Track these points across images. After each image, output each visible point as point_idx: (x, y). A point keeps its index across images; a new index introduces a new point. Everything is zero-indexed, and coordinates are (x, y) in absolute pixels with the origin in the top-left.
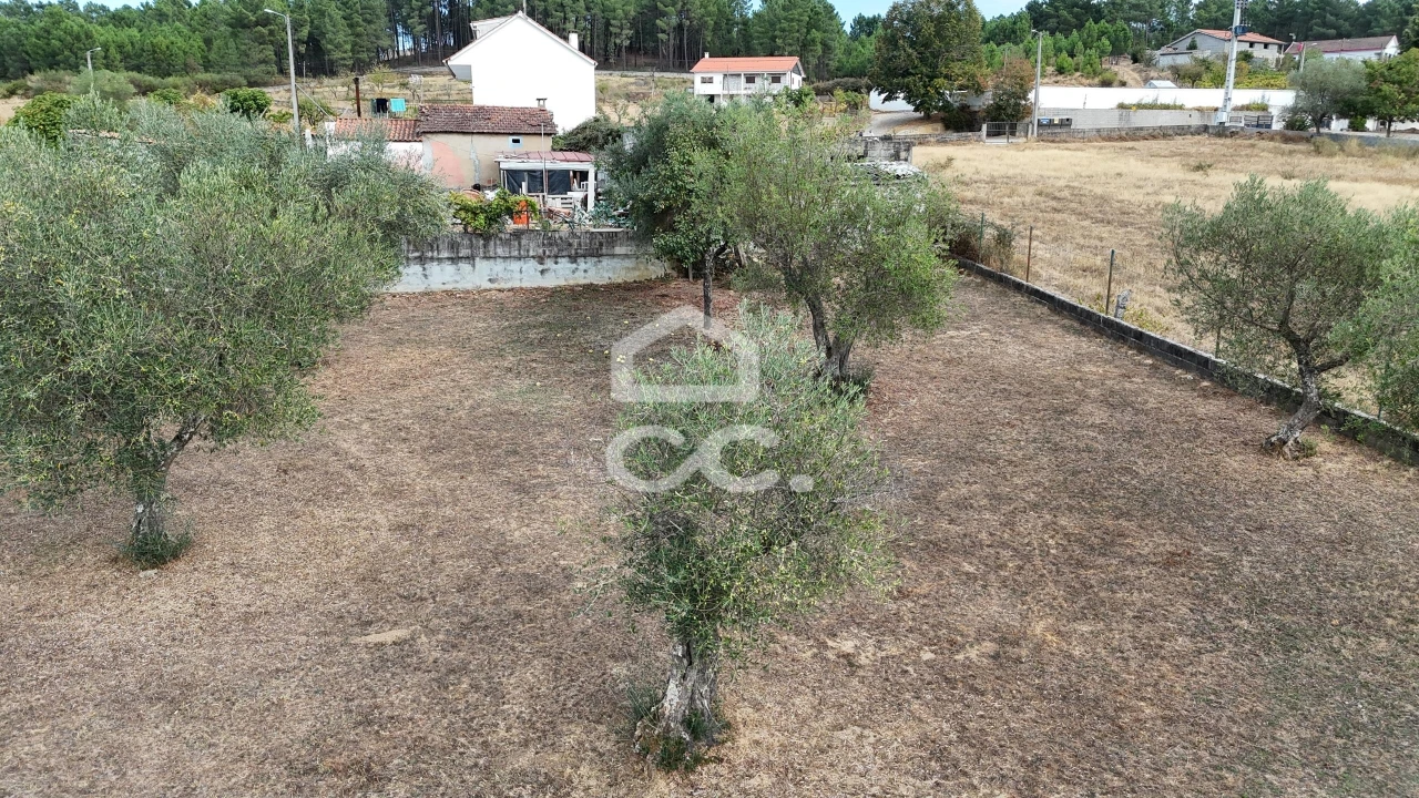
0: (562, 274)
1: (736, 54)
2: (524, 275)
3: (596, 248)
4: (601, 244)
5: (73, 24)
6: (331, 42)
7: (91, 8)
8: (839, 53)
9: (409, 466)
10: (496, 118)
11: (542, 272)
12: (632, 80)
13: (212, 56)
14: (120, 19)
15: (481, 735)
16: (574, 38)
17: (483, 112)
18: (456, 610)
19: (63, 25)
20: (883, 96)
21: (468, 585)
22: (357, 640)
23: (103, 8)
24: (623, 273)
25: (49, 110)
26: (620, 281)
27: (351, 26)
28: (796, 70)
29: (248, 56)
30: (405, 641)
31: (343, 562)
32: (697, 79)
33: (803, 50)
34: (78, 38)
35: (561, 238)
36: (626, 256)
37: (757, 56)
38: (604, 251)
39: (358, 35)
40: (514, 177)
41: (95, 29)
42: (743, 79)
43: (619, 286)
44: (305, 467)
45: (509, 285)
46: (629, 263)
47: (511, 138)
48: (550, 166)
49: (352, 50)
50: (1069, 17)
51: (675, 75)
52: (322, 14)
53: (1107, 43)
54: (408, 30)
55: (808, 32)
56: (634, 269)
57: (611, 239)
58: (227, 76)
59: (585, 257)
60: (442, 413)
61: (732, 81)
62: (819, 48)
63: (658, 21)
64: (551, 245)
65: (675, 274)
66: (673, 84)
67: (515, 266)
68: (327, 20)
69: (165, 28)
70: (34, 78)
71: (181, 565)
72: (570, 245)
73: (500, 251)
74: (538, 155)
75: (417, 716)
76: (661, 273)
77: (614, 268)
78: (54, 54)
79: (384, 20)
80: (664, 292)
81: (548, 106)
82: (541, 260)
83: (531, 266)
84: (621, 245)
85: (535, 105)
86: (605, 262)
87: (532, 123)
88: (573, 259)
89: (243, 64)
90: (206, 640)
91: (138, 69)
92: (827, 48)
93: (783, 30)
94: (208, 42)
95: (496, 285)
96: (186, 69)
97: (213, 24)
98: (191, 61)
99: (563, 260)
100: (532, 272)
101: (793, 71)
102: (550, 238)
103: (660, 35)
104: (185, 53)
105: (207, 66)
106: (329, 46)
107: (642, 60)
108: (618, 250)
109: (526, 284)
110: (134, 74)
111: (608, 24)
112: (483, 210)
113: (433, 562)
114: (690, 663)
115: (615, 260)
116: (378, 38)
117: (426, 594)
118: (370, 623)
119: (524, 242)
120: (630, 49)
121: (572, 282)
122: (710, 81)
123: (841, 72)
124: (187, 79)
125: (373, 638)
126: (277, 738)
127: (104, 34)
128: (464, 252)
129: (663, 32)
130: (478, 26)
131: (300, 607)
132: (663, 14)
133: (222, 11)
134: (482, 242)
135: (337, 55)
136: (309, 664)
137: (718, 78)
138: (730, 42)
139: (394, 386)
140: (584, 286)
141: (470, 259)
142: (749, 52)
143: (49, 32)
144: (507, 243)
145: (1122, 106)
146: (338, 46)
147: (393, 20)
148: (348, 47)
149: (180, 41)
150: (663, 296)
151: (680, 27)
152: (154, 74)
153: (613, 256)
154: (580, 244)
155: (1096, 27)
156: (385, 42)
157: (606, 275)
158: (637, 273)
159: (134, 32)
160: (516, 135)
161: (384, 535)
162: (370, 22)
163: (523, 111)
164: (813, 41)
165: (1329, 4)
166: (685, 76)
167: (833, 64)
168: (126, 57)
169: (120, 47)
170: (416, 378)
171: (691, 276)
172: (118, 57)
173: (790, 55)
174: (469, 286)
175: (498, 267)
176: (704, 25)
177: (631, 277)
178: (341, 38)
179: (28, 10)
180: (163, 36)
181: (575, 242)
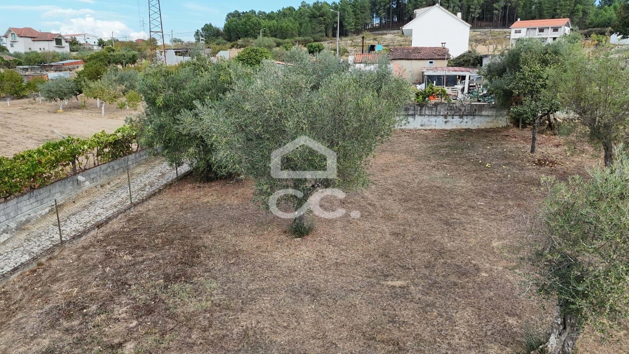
0: (456, 123)
1: (533, 18)
2: (438, 123)
3: (473, 112)
4: (476, 110)
5: (254, 19)
6: (347, 22)
7: (260, 13)
8: (592, 16)
9: (396, 208)
10: (422, 52)
11: (446, 122)
12: (479, 33)
13: (302, 30)
14: (270, 17)
15: (447, 339)
16: (459, 14)
17: (417, 50)
18: (425, 277)
19: (251, 20)
20: (621, 36)
21: (429, 266)
22: (383, 283)
23: (264, 13)
24: (485, 124)
25: (249, 53)
26: (483, 128)
27: (355, 15)
28: (567, 25)
29: (315, 29)
30: (404, 287)
31: (372, 246)
32: (513, 31)
33: (571, 14)
34: (256, 25)
35: (456, 107)
36: (488, 116)
37: (545, 19)
38: (477, 113)
39: (358, 19)
40: (431, 78)
41: (262, 21)
42: (537, 30)
43: (483, 130)
44: (351, 202)
45: (429, 128)
46: (488, 119)
47: (429, 61)
48: (448, 74)
49: (355, 25)
51: (501, 30)
52: (344, 10)
54: (378, 15)
55: (575, 6)
56: (491, 122)
57: (481, 108)
58: (307, 38)
59: (467, 116)
60: (405, 184)
61: (532, 32)
62: (581, 14)
63: (494, 5)
64: (451, 110)
65: (512, 125)
66: (499, 34)
67: (433, 119)
68: (346, 13)
69: (286, 19)
70: (240, 41)
71: (309, 238)
72: (460, 110)
73: (427, 112)
74: (441, 69)
75: (415, 324)
76: (504, 124)
77: (481, 121)
78: (247, 32)
79: (369, 12)
80: (507, 134)
81: (446, 46)
82: (446, 116)
83: (441, 119)
84: (486, 110)
85: (440, 46)
86: (477, 118)
87: (440, 54)
88: (461, 117)
89: (313, 33)
90: (322, 271)
91: (275, 36)
92: (585, 13)
93: (561, 5)
94: (301, 24)
95: (423, 128)
96: (292, 36)
97: (303, 17)
98: (294, 32)
99: (456, 117)
100: (441, 122)
101: (566, 25)
102: (451, 107)
103: (495, 11)
104: (292, 29)
105: (300, 34)
106: (346, 24)
107: (484, 24)
108: (484, 113)
109: (438, 128)
110: (274, 38)
111: (469, 7)
112: (421, 94)
113: (412, 252)
114: (565, 328)
115: (482, 118)
116: (366, 19)
117: (410, 267)
118: (387, 276)
119: (438, 108)
120: (478, 19)
121: (459, 127)
122: (520, 32)
123: (593, 25)
124: (292, 39)
125: (390, 283)
126: (356, 321)
127: (265, 23)
128: (411, 112)
129: (496, 9)
130: (417, 11)
131: (357, 264)
133: (307, 11)
134: (419, 108)
135: (348, 27)
136: (364, 289)
137: (524, 31)
138: (530, 13)
139: (383, 170)
140: (466, 129)
141: (413, 115)
142: (541, 17)
143: (246, 23)
144: (430, 109)
146: (349, 24)
147: (372, 12)
148: (353, 24)
149: (291, 25)
150: (506, 136)
151: (505, 8)
152: (281, 38)
153: (481, 116)
154: (465, 110)
156: (368, 21)
157: (476, 124)
158: (492, 124)
159: (274, 21)
160: (431, 59)
161: (388, 236)
162: (363, 13)
163: (435, 49)
164: (578, 10)
166: (505, 30)
167: (588, 21)
168: (271, 32)
169: (270, 28)
170: (392, 167)
171: (520, 126)
172: (269, 31)
173: (564, 17)
174: (411, 128)
175: (425, 119)
176: (518, 5)
177: (489, 126)
178: (351, 20)
179: (239, 15)
180: (285, 23)
181: (463, 109)
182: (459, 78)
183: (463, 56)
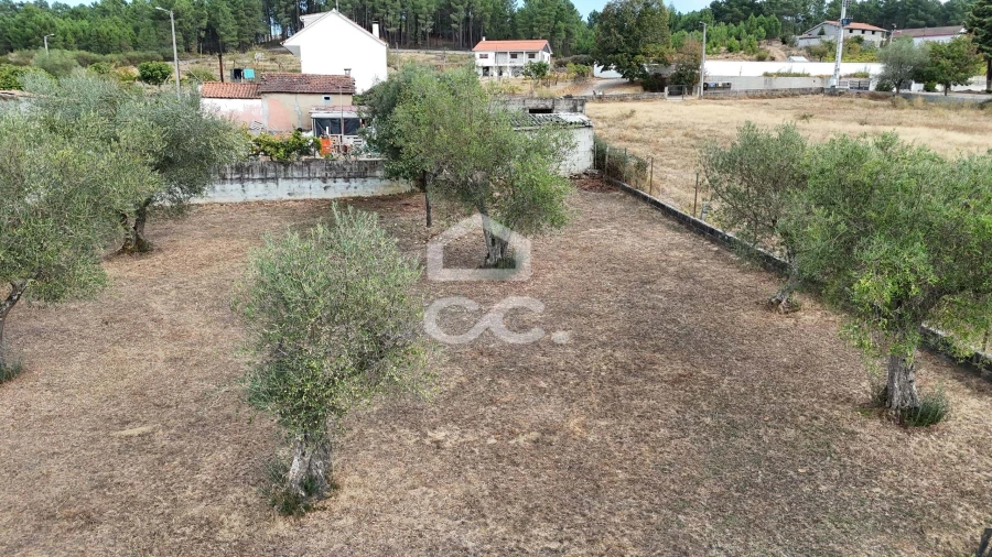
0: (339, 189)
1: (507, 38)
2: (313, 190)
3: (363, 171)
4: (366, 169)
5: (41, 17)
6: (223, 29)
7: (57, 6)
8: (577, 36)
9: (195, 322)
10: (313, 83)
11: (325, 188)
13: (139, 40)
14: (77, 14)
15: (174, 494)
18: (190, 414)
19: (34, 18)
20: (601, 67)
21: (202, 399)
22: (114, 434)
23: (66, 6)
24: (382, 189)
25: (7, 77)
26: (380, 194)
27: (237, 18)
28: (546, 49)
29: (164, 39)
30: (147, 434)
31: (125, 383)
32: (477, 55)
33: (552, 36)
34: (44, 27)
35: (338, 165)
37: (521, 39)
38: (368, 174)
39: (242, 25)
40: (320, 124)
41: (57, 21)
42: (509, 56)
43: (378, 198)
44: (122, 320)
45: (302, 197)
46: (385, 182)
47: (324, 96)
48: (346, 115)
49: (238, 36)
50: (740, 12)
51: (463, 52)
52: (217, 10)
53: (763, 30)
54: (278, 21)
55: (556, 23)
56: (389, 186)
57: (374, 165)
58: (149, 53)
59: (355, 178)
60: (228, 284)
61: (500, 57)
62: (564, 35)
63: (452, 16)
64: (331, 169)
65: (418, 190)
67: (306, 184)
68: (220, 14)
69: (107, 20)
70: (14, 55)
71: (13, 385)
72: (345, 169)
73: (295, 174)
75: (136, 482)
76: (408, 189)
77: (375, 186)
78: (28, 39)
79: (261, 14)
80: (407, 202)
82: (324, 180)
83: (318, 184)
84: (379, 170)
85: (342, 73)
86: (369, 181)
88: (347, 179)
89: (161, 45)
90: (14, 433)
91: (87, 48)
92: (569, 34)
93: (538, 22)
94: (136, 29)
95: (292, 197)
96: (121, 49)
97: (140, 17)
98: (124, 43)
99: (340, 180)
100: (318, 189)
101: (544, 50)
103: (453, 25)
104: (120, 37)
105: (136, 46)
106: (222, 33)
107: (440, 42)
109: (315, 196)
110: (84, 53)
111: (417, 17)
113: (185, 383)
115: (376, 180)
116: (256, 27)
117: (173, 403)
118: (128, 423)
119: (312, 167)
120: (433, 35)
121: (346, 195)
122: (486, 57)
123: (578, 50)
124: (121, 55)
125: (127, 432)
126: (38, 496)
127: (63, 24)
128: (270, 175)
129: (455, 22)
130: (305, 18)
131: (85, 412)
132: (456, 11)
133: (146, 8)
134: (283, 168)
135: (227, 39)
136: (77, 449)
137: (491, 55)
138: (503, 29)
139: (202, 266)
140: (354, 198)
141: (275, 179)
142: (515, 37)
143: (24, 23)
144: (300, 168)
145: (766, 75)
146: (228, 33)
147: (267, 15)
148: (235, 33)
149: (117, 29)
150: (407, 205)
151: (467, 19)
152: (98, 52)
153: (375, 177)
154: (351, 169)
155: (756, 19)
156: (261, 30)
157: (370, 190)
158: (392, 189)
159: (85, 23)
160: (328, 94)
161: (160, 365)
162: (251, 16)
163: (333, 77)
164: (559, 29)
165: (920, 3)
166: (468, 53)
167: (574, 45)
168: (79, 41)
169: (75, 33)
170: (218, 260)
172: (73, 40)
173: (543, 38)
174: (274, 198)
175: (294, 185)
176: (483, 18)
177: (387, 193)
178: (230, 27)
179: (13, 7)
180: (105, 26)
181: (348, 168)
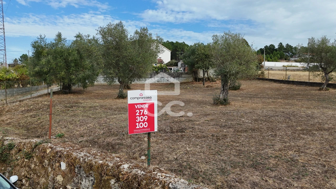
4: (179, 75)
35: (172, 73)
36: (184, 77)
38: (180, 76)
43: (183, 83)
45: (161, 83)
46: (185, 79)
47: (155, 64)
53: (279, 55)
56: (186, 80)
59: (176, 77)
64: (170, 75)
65: (194, 81)
72: (173, 75)
76: (191, 81)
80: (193, 83)
81: (162, 59)
84: (183, 75)
85: (159, 58)
86: (180, 78)
87: (159, 62)
88: (174, 78)
95: (159, 83)
102: (170, 73)
103: (177, 55)
108: (183, 76)
115: (182, 78)
128: (153, 76)
132: (178, 51)
145: (284, 66)
153: (182, 77)
154: (175, 75)
155: (276, 53)
157: (180, 81)
158: (187, 81)
171: (197, 81)
177: (185, 81)
181: (174, 74)
182: (169, 69)
183: (168, 63)
